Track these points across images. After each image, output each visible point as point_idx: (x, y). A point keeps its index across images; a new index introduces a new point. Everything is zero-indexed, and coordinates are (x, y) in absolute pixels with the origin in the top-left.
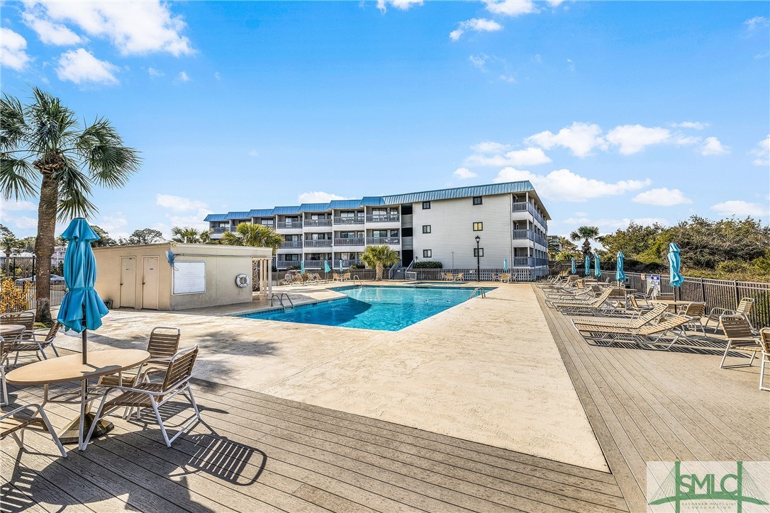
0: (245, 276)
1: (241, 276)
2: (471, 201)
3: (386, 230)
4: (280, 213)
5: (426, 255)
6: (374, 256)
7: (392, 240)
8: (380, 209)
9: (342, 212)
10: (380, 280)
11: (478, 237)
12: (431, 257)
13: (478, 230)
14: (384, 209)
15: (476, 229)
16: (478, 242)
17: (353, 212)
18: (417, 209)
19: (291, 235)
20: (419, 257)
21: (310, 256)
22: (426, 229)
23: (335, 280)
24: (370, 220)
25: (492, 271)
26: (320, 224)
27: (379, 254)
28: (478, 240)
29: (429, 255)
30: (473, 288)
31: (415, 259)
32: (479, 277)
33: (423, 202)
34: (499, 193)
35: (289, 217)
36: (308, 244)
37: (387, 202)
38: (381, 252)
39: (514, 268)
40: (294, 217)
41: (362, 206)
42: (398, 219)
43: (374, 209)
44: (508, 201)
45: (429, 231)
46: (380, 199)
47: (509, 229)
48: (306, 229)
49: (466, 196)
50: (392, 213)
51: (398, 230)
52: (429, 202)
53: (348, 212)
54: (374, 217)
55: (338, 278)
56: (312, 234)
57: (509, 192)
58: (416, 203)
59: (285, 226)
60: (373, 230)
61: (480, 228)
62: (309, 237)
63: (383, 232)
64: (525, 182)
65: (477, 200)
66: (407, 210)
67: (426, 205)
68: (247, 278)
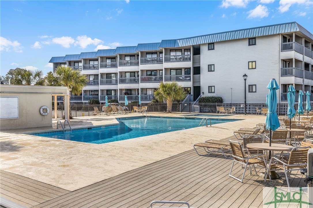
0: (46, 107)
1: (43, 107)
2: (247, 42)
3: (181, 69)
4: (102, 55)
5: (210, 91)
6: (165, 92)
7: (186, 77)
8: (176, 50)
9: (148, 53)
10: (169, 112)
11: (245, 75)
12: (214, 92)
13: (252, 68)
14: (180, 50)
15: (250, 67)
16: (245, 80)
17: (155, 53)
18: (204, 50)
19: (111, 74)
20: (205, 93)
21: (124, 91)
22: (211, 68)
23: (135, 111)
24: (167, 60)
25: (256, 105)
26: (131, 64)
27: (168, 90)
28: (245, 77)
29: (213, 91)
30: (202, 119)
31: (202, 94)
32: (246, 110)
33: (209, 44)
34: (270, 34)
35: (109, 58)
36: (123, 81)
37: (181, 44)
38: (170, 88)
39: (280, 103)
40: (113, 58)
41: (161, 48)
42: (190, 59)
43: (171, 50)
44: (278, 41)
45: (213, 69)
46: (175, 41)
47: (278, 67)
48: (120, 69)
49: (242, 37)
50: (186, 53)
51: (190, 69)
52: (213, 43)
53: (152, 53)
54: (171, 57)
55: (137, 110)
56: (126, 72)
57: (278, 33)
58: (203, 44)
59: (106, 66)
60: (171, 69)
61: (254, 67)
62: (124, 75)
63: (178, 70)
64: (292, 23)
65: (252, 41)
66: (197, 51)
67: (211, 46)
68: (48, 109)
